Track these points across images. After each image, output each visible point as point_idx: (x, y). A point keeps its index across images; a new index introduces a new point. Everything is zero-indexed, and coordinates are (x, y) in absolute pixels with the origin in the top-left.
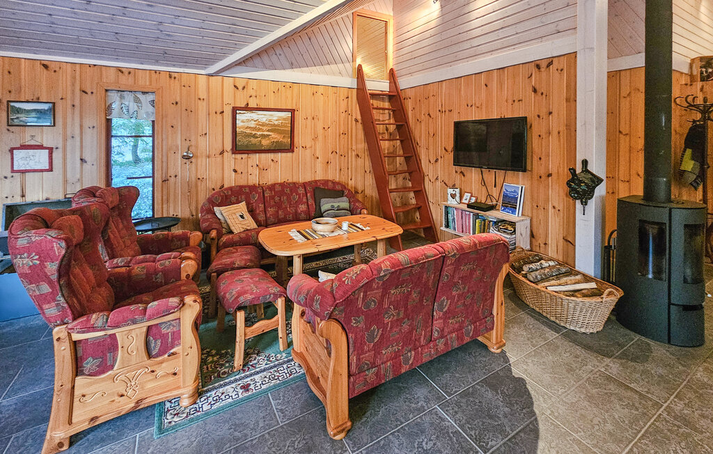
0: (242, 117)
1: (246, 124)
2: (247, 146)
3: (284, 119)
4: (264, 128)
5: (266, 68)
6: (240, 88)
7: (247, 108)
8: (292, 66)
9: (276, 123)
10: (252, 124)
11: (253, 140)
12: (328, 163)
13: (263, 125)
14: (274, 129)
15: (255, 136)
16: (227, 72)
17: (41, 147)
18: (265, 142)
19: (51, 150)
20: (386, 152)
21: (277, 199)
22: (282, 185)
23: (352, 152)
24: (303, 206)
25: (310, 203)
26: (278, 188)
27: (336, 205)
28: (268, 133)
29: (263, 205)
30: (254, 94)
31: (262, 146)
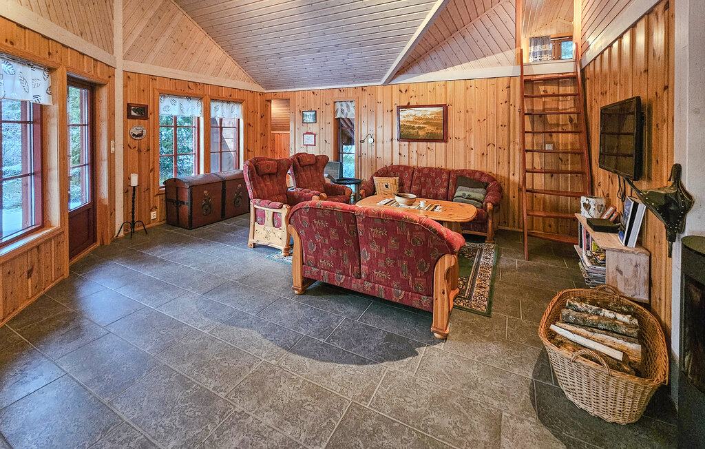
0: (404, 113)
1: (406, 119)
2: (407, 135)
3: (437, 113)
4: (420, 121)
5: (423, 72)
6: (404, 91)
7: (408, 106)
8: (445, 66)
9: (430, 117)
10: (411, 119)
11: (412, 132)
12: (483, 154)
13: (419, 119)
14: (428, 122)
15: (413, 128)
16: (395, 80)
17: (311, 133)
18: (421, 133)
19: (315, 135)
20: (569, 148)
21: (423, 179)
22: (430, 169)
23: (514, 146)
24: (443, 190)
25: (450, 188)
26: (426, 171)
27: (467, 193)
28: (423, 126)
29: (410, 183)
30: (414, 95)
31: (419, 136)
